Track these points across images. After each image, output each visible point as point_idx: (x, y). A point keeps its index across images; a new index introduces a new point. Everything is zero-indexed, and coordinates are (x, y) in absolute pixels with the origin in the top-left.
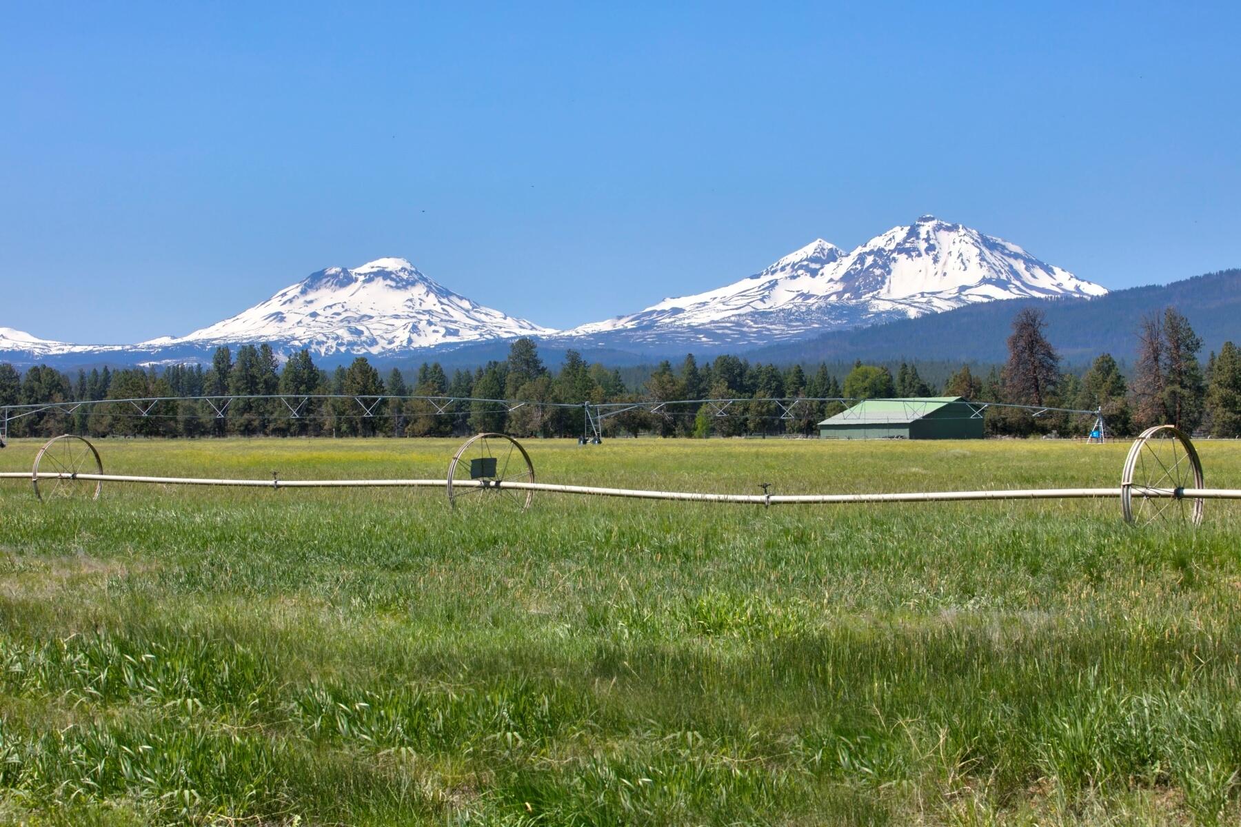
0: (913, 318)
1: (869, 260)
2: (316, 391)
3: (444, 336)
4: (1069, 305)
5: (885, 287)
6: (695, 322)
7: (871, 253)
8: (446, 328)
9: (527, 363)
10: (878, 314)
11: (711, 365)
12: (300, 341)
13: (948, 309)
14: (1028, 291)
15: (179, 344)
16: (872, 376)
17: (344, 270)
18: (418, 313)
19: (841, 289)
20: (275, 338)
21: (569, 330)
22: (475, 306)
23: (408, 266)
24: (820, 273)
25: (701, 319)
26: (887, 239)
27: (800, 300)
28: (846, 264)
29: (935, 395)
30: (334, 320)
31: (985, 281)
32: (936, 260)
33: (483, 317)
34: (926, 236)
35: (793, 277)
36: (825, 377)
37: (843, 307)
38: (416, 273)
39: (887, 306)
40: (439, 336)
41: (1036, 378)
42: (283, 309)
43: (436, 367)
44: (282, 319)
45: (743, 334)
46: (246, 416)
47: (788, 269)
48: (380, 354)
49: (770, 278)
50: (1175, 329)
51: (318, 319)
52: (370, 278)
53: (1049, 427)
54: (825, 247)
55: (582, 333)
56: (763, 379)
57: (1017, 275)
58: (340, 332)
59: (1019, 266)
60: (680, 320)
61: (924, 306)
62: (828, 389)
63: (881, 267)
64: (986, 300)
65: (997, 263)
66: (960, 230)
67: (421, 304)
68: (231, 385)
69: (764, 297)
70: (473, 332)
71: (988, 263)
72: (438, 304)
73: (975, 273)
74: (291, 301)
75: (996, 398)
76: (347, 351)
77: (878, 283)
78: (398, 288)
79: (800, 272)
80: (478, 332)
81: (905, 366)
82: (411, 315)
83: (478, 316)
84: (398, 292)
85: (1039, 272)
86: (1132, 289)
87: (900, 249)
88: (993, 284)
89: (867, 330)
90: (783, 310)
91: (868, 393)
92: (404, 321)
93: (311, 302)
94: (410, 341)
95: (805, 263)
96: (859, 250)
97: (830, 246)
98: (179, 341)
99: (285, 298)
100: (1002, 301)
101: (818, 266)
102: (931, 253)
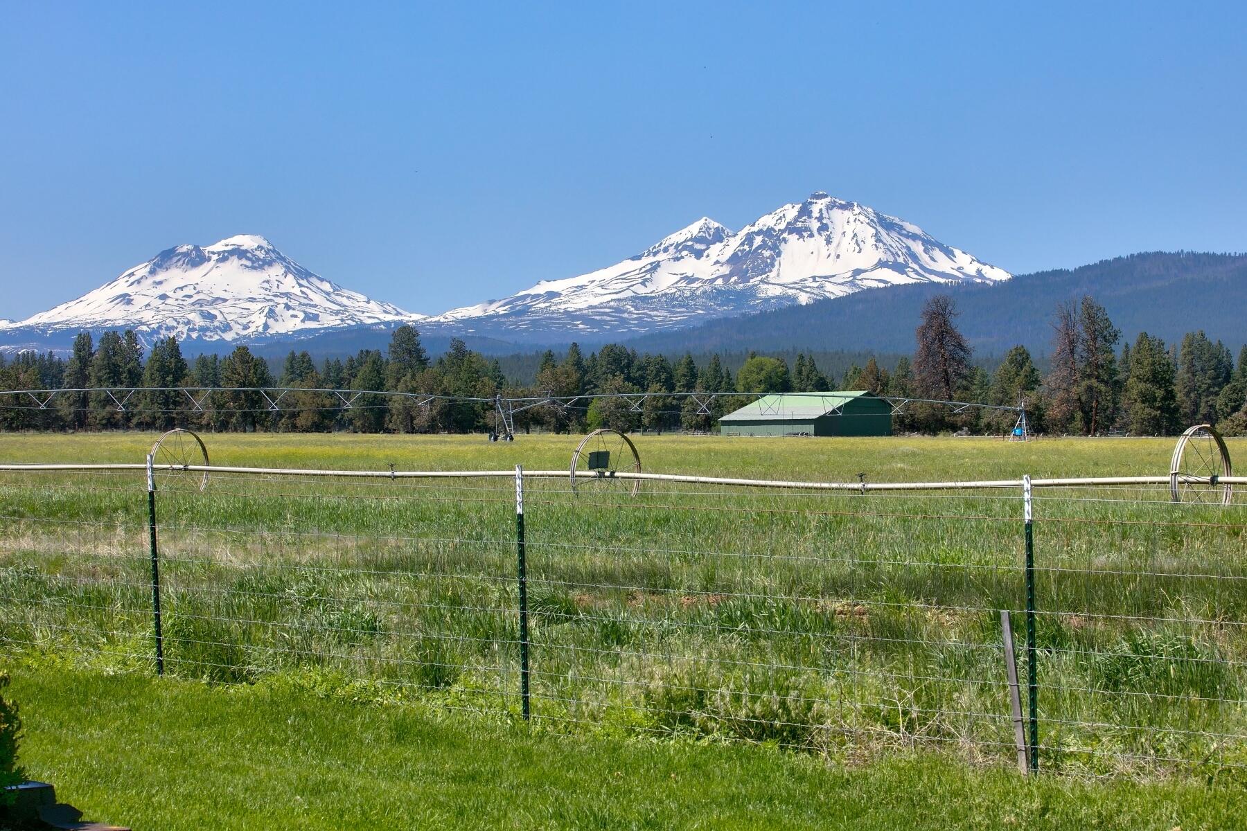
0: (804, 304)
1: (758, 240)
2: (183, 382)
3: (303, 321)
4: (971, 290)
5: (775, 270)
6: (571, 307)
7: (759, 233)
8: (305, 313)
9: (410, 352)
10: (767, 300)
11: (597, 354)
12: (148, 325)
13: (841, 294)
14: (927, 275)
15: (17, 329)
16: (768, 368)
17: (197, 248)
18: (276, 296)
19: (727, 272)
20: (122, 323)
21: (437, 316)
22: (337, 289)
23: (265, 244)
24: (705, 254)
25: (579, 303)
26: (777, 218)
27: (684, 284)
28: (734, 244)
29: (833, 389)
30: (185, 303)
31: (881, 264)
32: (828, 242)
33: (345, 301)
34: (818, 215)
35: (677, 259)
36: (717, 370)
37: (729, 292)
38: (274, 251)
39: (777, 291)
40: (298, 321)
41: (946, 371)
42: (130, 291)
43: (304, 356)
44: (129, 302)
45: (623, 321)
46: (108, 409)
47: (672, 249)
48: (234, 340)
49: (652, 259)
50: (1092, 318)
51: (168, 301)
52: (224, 257)
53: (959, 424)
54: (711, 226)
55: (450, 318)
56: (652, 369)
57: (915, 258)
58: (191, 316)
59: (918, 248)
60: (556, 304)
61: (816, 291)
62: (720, 382)
63: (771, 249)
64: (882, 285)
65: (894, 245)
66: (855, 208)
67: (278, 287)
68: (93, 374)
69: (646, 280)
70: (334, 317)
71: (884, 244)
72: (297, 286)
73: (871, 255)
74: (139, 281)
75: (904, 392)
76: (199, 337)
77: (767, 266)
78: (254, 268)
79: (684, 253)
80: (339, 317)
81: (802, 357)
82: (268, 298)
83: (339, 299)
84: (254, 273)
85: (937, 254)
86: (1038, 273)
87: (791, 228)
88: (889, 267)
89: (755, 317)
90: (666, 295)
91: (763, 387)
92: (259, 305)
93: (160, 283)
94: (266, 326)
95: (690, 243)
96: (747, 230)
97: (717, 225)
98: (18, 325)
99: (133, 279)
100: (899, 286)
101: (702, 247)
102: (824, 233)
